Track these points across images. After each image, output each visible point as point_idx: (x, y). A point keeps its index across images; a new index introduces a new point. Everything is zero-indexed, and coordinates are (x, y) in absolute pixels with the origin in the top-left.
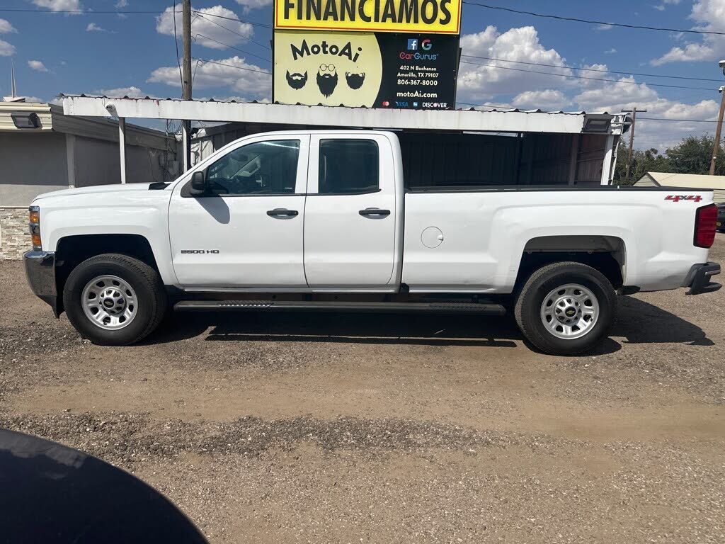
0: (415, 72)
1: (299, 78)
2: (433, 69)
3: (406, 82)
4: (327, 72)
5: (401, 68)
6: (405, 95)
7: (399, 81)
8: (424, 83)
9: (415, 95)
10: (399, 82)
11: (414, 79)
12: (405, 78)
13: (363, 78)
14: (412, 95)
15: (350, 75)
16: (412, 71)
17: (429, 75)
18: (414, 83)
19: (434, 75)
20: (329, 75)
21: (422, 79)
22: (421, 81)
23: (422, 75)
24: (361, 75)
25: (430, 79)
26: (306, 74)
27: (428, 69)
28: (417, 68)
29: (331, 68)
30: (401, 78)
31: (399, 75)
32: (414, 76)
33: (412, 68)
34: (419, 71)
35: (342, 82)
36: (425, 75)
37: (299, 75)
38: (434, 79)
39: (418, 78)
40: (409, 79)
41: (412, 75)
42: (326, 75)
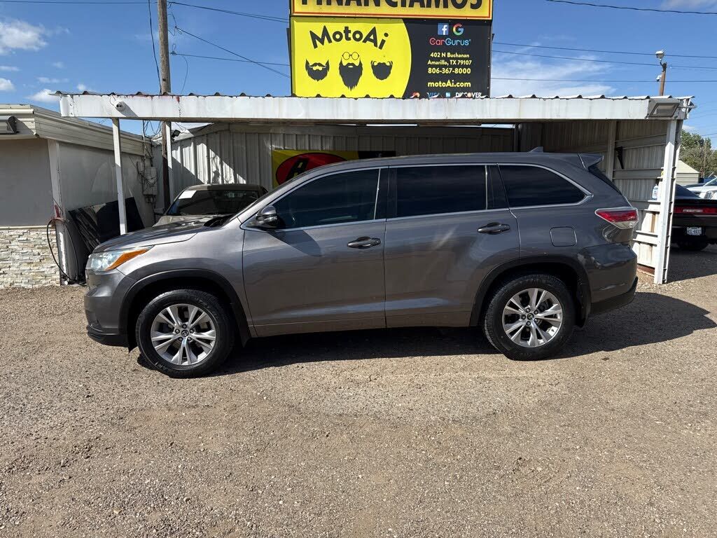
0: (447, 59)
1: (320, 68)
2: (465, 56)
3: (438, 71)
4: (351, 61)
5: (432, 55)
6: (436, 85)
7: (430, 69)
8: (456, 71)
9: (448, 85)
10: (430, 71)
11: (445, 66)
12: (436, 66)
13: (390, 67)
14: (444, 85)
15: (376, 64)
16: (444, 58)
17: (462, 62)
18: (445, 71)
19: (467, 63)
20: (353, 64)
21: (454, 67)
22: (454, 70)
23: (455, 63)
24: (388, 64)
25: (464, 66)
26: (327, 63)
27: (460, 56)
28: (449, 55)
29: (355, 56)
30: (432, 66)
31: (429, 62)
32: (446, 63)
33: (444, 55)
34: (451, 58)
35: (367, 72)
36: (457, 62)
37: (320, 65)
38: (467, 67)
39: (450, 66)
40: (441, 67)
41: (443, 62)
42: (349, 64)
